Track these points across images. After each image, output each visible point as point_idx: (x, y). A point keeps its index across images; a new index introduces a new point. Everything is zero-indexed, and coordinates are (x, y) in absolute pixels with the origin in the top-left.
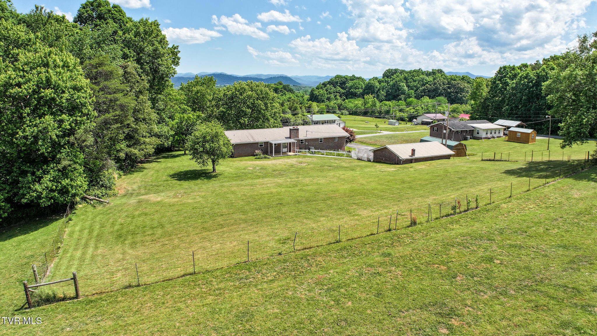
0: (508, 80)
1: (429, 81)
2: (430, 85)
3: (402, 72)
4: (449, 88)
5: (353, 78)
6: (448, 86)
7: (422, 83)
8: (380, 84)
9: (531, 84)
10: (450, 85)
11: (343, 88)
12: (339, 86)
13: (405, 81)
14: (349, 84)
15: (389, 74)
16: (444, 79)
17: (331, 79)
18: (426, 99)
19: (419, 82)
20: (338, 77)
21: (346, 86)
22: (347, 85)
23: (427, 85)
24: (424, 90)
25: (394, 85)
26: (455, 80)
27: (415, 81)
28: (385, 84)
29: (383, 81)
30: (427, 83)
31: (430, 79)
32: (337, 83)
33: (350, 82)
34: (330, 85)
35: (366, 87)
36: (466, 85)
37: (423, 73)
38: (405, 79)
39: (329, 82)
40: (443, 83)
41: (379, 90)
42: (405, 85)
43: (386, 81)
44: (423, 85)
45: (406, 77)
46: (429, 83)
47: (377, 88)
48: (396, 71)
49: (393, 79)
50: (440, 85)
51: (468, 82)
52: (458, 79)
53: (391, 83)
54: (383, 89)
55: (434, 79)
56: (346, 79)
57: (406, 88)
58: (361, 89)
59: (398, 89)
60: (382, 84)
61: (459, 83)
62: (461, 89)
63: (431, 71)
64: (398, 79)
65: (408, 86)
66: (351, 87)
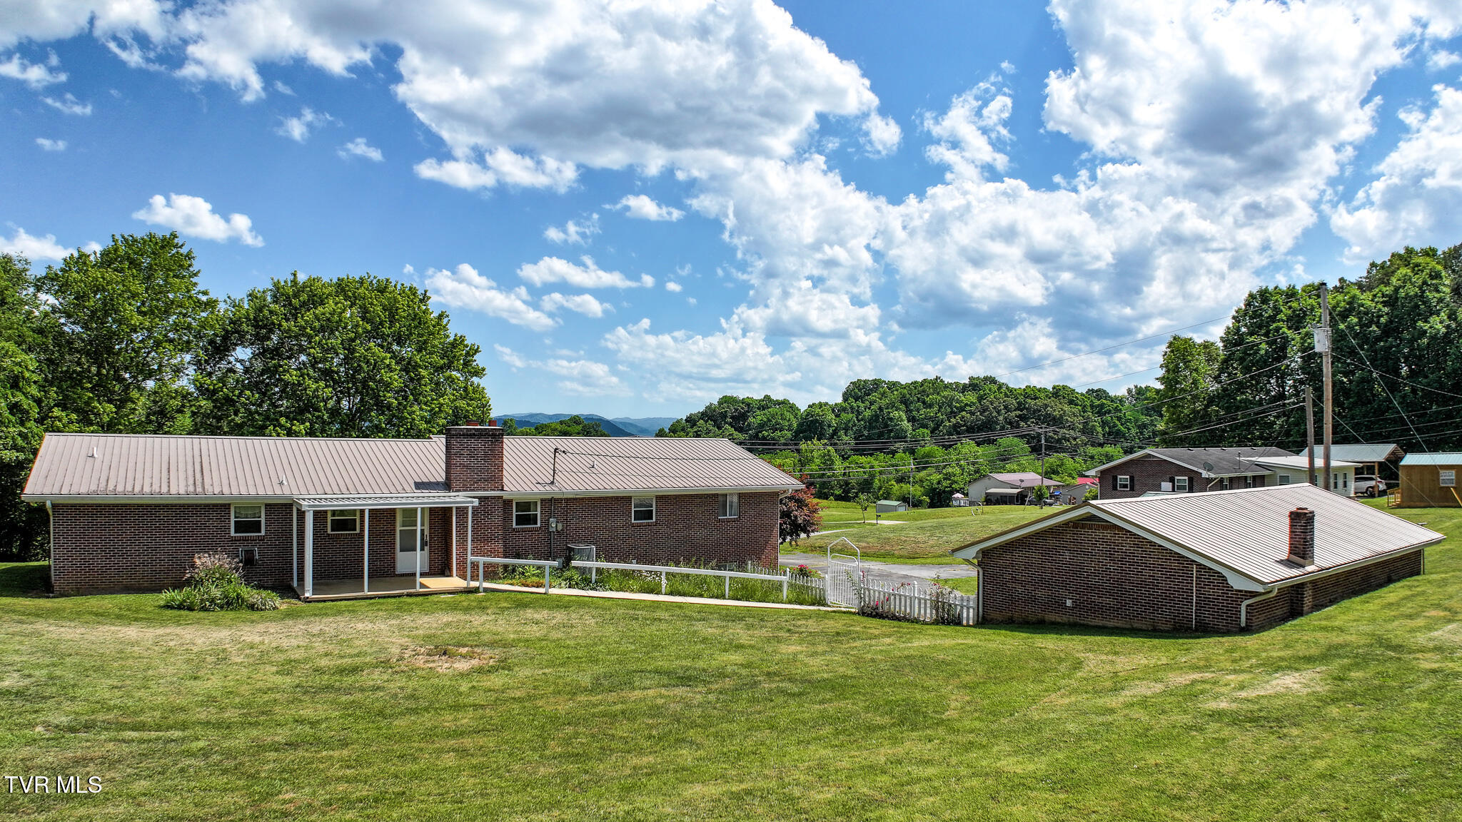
0: (1285, 330)
1: (966, 405)
2: (972, 413)
3: (893, 386)
4: (1022, 418)
5: (766, 403)
6: (1018, 413)
7: (949, 410)
8: (837, 416)
9: (1374, 328)
10: (1025, 412)
11: (740, 430)
12: (730, 424)
13: (903, 407)
14: (755, 419)
15: (859, 392)
16: (1006, 395)
17: (708, 408)
18: (968, 447)
19: (940, 407)
20: (726, 400)
21: (749, 425)
22: (751, 419)
23: (964, 413)
24: (956, 426)
25: (875, 417)
26: (1036, 398)
27: (930, 406)
28: (851, 415)
29: (844, 410)
30: (962, 409)
31: (971, 397)
32: (724, 416)
33: (758, 412)
34: (706, 422)
35: (800, 425)
36: (1066, 408)
37: (946, 387)
38: (905, 401)
39: (703, 414)
40: (1006, 407)
41: (835, 432)
42: (904, 417)
43: (852, 408)
44: (953, 414)
45: (904, 396)
46: (968, 408)
47: (829, 426)
48: (877, 383)
49: (871, 404)
50: (999, 412)
51: (1071, 402)
52: (1042, 395)
53: (868, 413)
54: (846, 430)
55: (980, 399)
56: (748, 405)
57: (906, 424)
58: (789, 430)
59: (886, 426)
60: (843, 415)
61: (1046, 406)
62: (1054, 418)
63: (967, 381)
64: (884, 402)
65: (912, 419)
66: (762, 426)
